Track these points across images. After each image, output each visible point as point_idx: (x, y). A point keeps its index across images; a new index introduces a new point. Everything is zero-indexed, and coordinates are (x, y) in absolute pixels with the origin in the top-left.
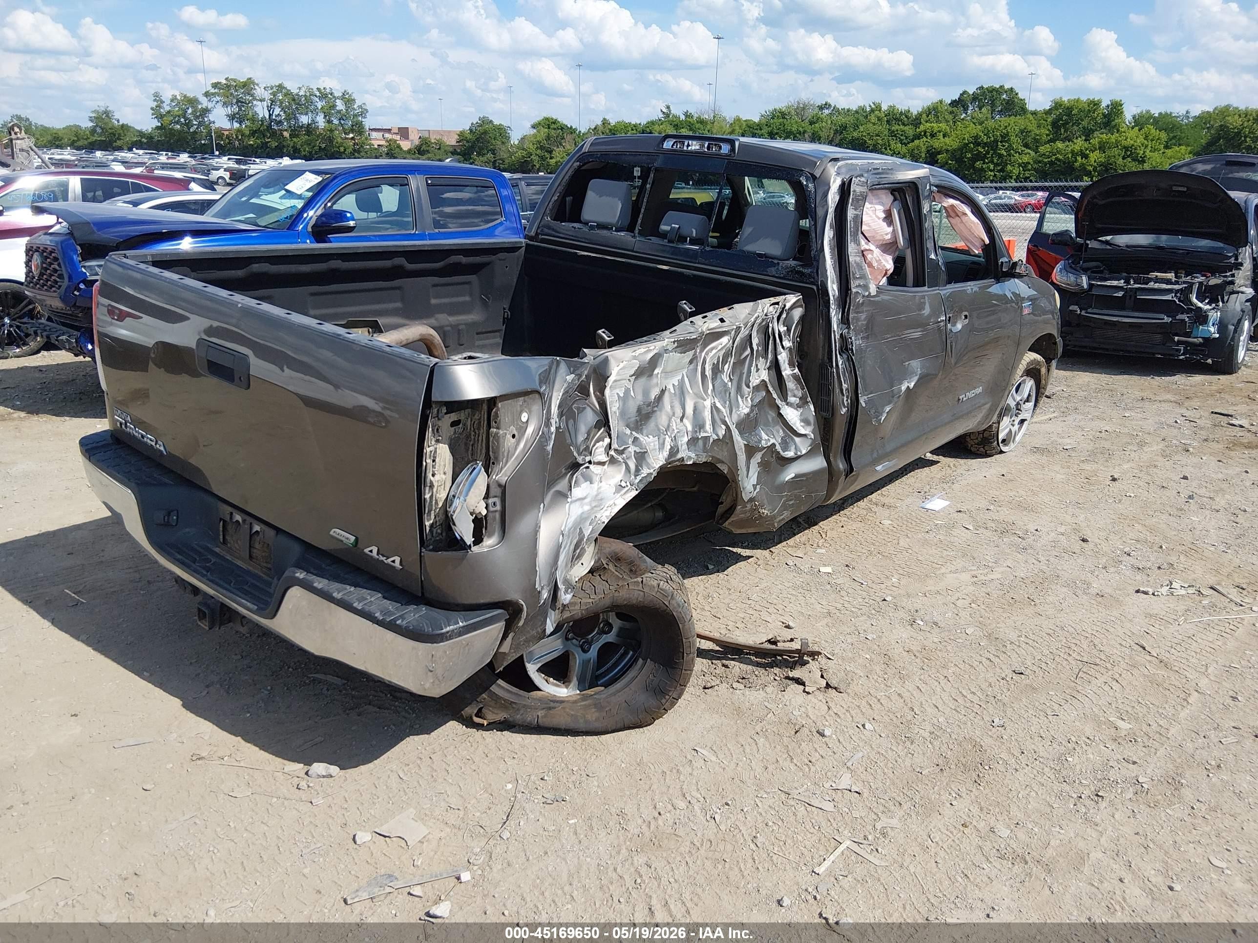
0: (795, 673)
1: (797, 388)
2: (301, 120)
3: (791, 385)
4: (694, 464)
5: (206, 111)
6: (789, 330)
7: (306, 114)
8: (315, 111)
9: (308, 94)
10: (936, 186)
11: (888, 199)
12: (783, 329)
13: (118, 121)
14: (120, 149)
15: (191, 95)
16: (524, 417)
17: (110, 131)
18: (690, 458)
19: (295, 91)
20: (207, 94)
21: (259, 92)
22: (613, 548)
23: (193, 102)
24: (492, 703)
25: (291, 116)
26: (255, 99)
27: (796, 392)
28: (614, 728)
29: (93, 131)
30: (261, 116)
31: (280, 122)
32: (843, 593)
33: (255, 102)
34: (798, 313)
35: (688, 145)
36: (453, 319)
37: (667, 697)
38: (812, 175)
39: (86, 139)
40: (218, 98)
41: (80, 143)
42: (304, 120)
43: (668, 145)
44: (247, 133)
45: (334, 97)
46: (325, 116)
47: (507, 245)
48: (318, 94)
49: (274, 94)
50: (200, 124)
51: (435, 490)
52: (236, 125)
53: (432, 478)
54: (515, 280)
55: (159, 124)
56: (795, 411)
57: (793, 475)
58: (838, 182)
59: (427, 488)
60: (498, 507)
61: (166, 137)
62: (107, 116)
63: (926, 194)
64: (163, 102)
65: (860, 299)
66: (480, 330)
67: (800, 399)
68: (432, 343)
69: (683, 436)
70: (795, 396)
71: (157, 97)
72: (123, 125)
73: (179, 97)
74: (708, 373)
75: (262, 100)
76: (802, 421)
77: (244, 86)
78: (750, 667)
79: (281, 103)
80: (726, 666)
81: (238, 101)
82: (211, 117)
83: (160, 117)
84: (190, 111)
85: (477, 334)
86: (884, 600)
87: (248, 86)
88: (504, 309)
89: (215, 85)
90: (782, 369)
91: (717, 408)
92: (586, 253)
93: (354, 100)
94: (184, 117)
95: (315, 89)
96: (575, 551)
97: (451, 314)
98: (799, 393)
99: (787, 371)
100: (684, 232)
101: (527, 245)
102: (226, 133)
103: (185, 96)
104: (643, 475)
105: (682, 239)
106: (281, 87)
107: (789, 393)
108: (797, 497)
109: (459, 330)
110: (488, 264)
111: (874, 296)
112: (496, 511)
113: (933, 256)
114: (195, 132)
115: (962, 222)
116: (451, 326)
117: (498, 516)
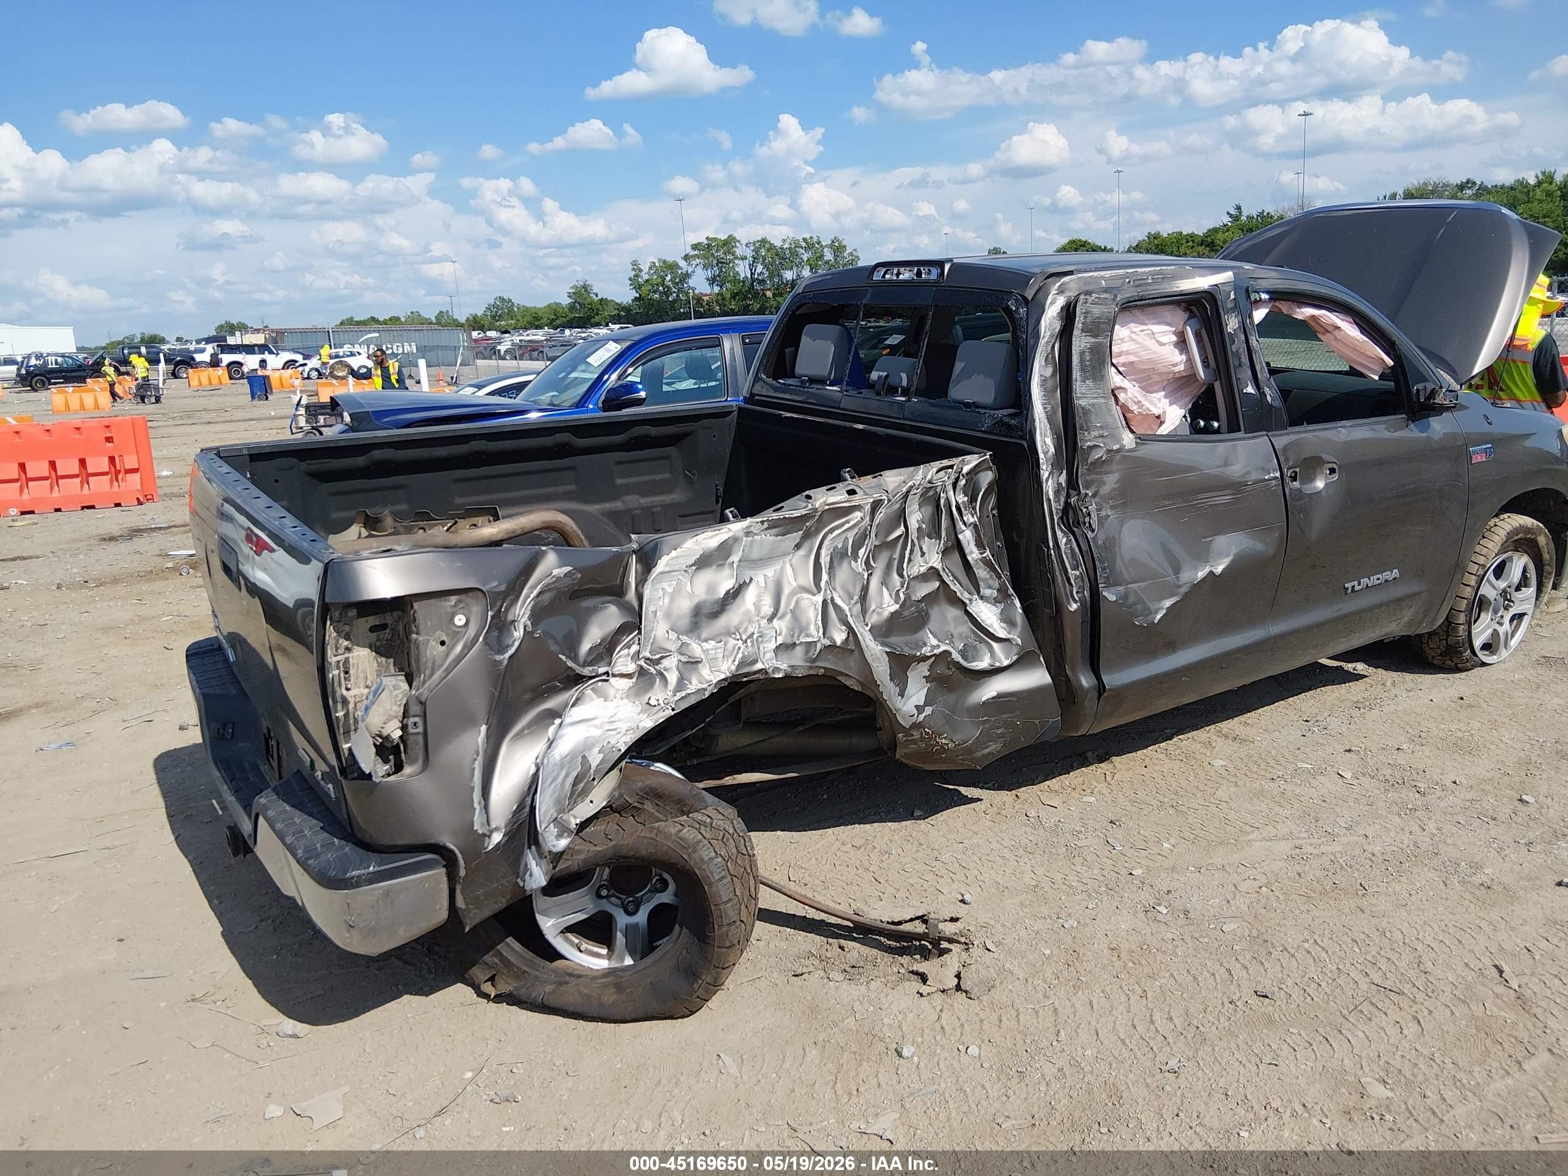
0: (922, 967)
1: (991, 577)
2: (785, 276)
3: (982, 573)
4: (787, 677)
5: (687, 276)
6: (973, 500)
7: (791, 269)
8: (800, 265)
9: (793, 246)
10: (1267, 292)
11: (1180, 316)
12: (962, 499)
13: (597, 296)
14: (597, 325)
15: (670, 259)
16: (460, 620)
17: (590, 306)
18: (777, 670)
19: (778, 243)
20: (686, 258)
21: (739, 251)
22: (647, 783)
23: (673, 267)
24: (505, 971)
25: (775, 273)
26: (736, 258)
27: (991, 582)
28: (633, 1016)
29: (572, 308)
30: (742, 275)
31: (763, 280)
32: (1078, 860)
33: (736, 262)
34: (987, 478)
35: (898, 274)
36: (644, 501)
37: (700, 981)
38: (1024, 298)
39: (565, 317)
40: (698, 261)
41: (558, 322)
42: (789, 275)
43: (877, 276)
44: (728, 296)
45: (822, 246)
46: (811, 269)
47: (710, 411)
48: (804, 244)
49: (757, 251)
50: (680, 291)
51: (351, 706)
52: (717, 289)
53: (345, 692)
54: (728, 451)
55: (638, 295)
56: (993, 608)
57: (994, 694)
58: (1061, 301)
59: (339, 706)
60: (420, 729)
61: (645, 308)
62: (586, 290)
63: (1230, 305)
64: (641, 270)
65: (1096, 455)
66: (683, 513)
67: (998, 591)
68: (564, 532)
69: (769, 641)
70: (990, 587)
71: (636, 266)
72: (601, 300)
73: (657, 264)
74: (825, 560)
75: (744, 258)
76: (1003, 620)
77: (725, 245)
78: (875, 952)
79: (764, 259)
80: (842, 948)
81: (719, 262)
82: (692, 282)
83: (638, 287)
84: (668, 278)
85: (680, 516)
86: (1131, 874)
87: (729, 244)
88: (716, 486)
89: (695, 247)
90: (967, 551)
91: (835, 605)
92: (789, 415)
93: (845, 247)
94: (663, 285)
95: (801, 240)
96: (575, 783)
97: (643, 495)
98: (996, 584)
99: (973, 554)
100: (892, 381)
101: (740, 408)
102: (706, 298)
103: (664, 262)
104: (689, 691)
105: (893, 390)
106: (763, 241)
107: (982, 584)
108: (1007, 725)
109: (653, 513)
110: (686, 435)
111: (1129, 451)
112: (417, 734)
113: (1250, 389)
114: (674, 301)
115: (1336, 339)
116: (642, 509)
117: (420, 738)
